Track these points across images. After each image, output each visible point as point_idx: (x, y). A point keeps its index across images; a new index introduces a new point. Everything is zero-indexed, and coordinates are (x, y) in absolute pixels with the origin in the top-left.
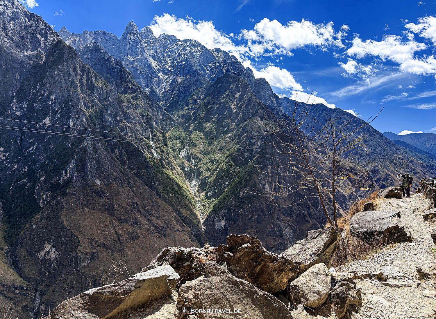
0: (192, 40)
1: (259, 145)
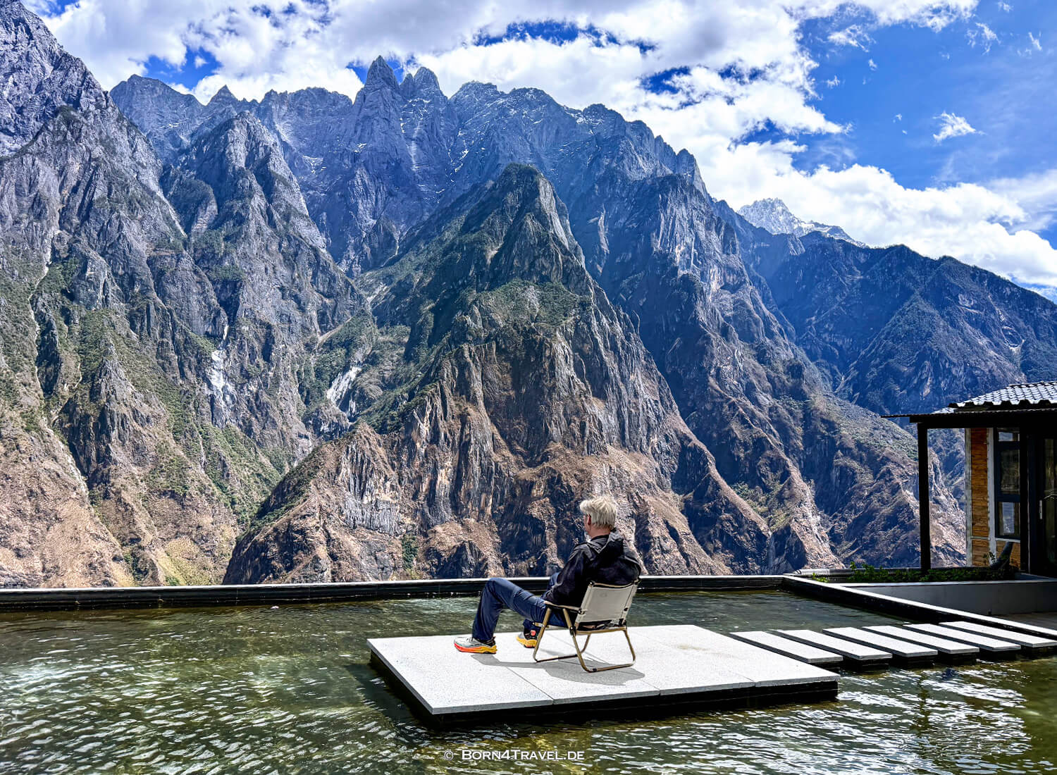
0: (528, 90)
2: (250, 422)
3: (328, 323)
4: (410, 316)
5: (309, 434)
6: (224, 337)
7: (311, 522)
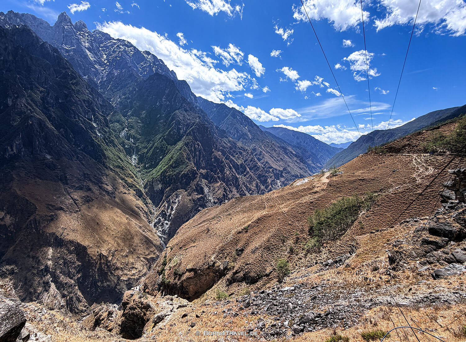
0: (125, 41)
1: (185, 130)
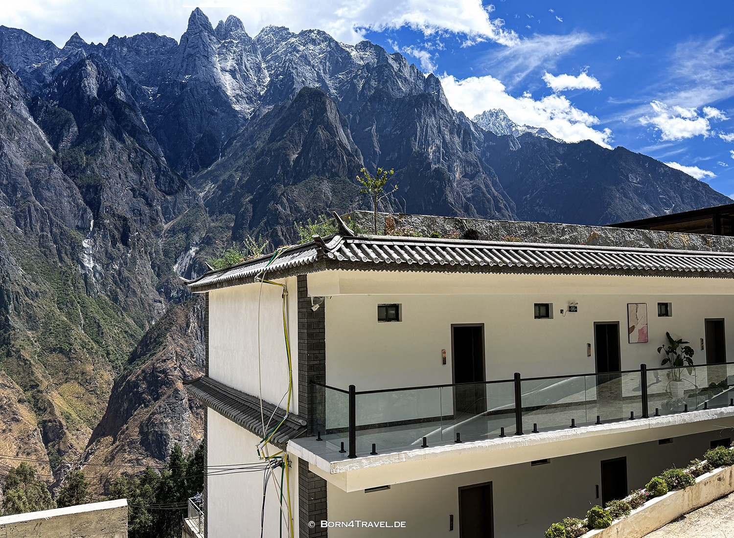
0: (313, 31)
2: (116, 292)
3: (170, 214)
4: (234, 206)
5: (162, 299)
6: (91, 229)
7: (170, 365)
